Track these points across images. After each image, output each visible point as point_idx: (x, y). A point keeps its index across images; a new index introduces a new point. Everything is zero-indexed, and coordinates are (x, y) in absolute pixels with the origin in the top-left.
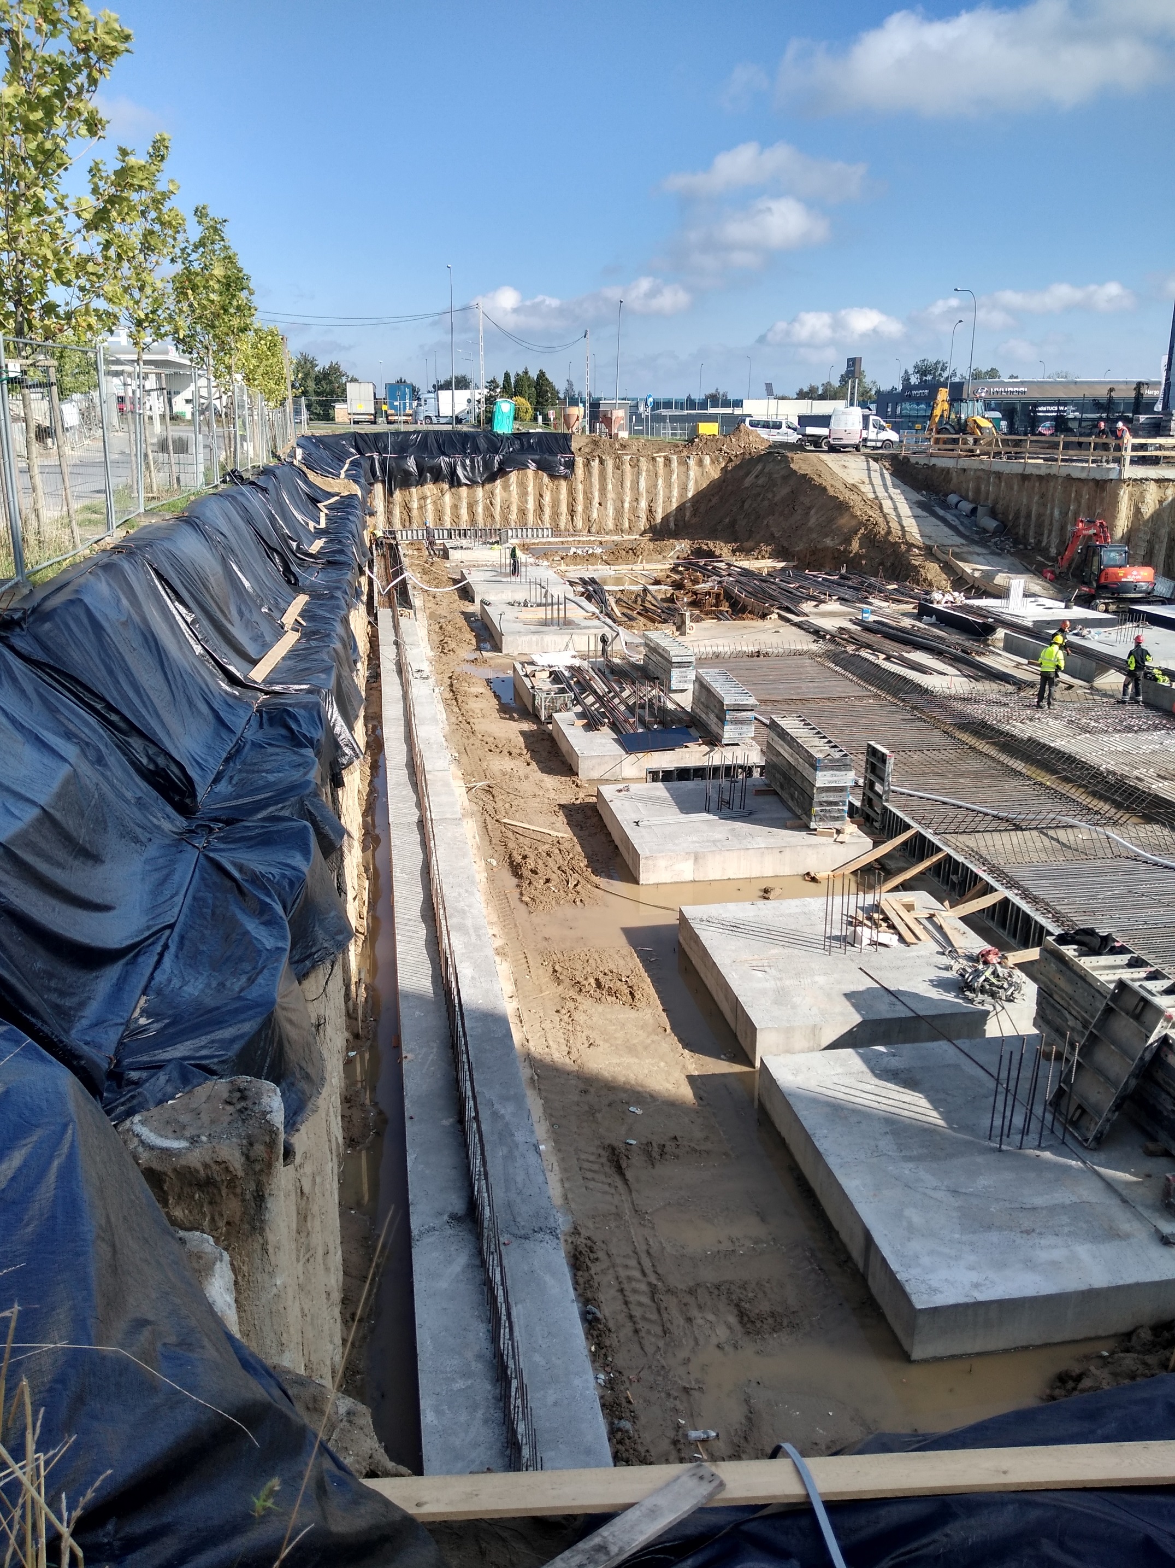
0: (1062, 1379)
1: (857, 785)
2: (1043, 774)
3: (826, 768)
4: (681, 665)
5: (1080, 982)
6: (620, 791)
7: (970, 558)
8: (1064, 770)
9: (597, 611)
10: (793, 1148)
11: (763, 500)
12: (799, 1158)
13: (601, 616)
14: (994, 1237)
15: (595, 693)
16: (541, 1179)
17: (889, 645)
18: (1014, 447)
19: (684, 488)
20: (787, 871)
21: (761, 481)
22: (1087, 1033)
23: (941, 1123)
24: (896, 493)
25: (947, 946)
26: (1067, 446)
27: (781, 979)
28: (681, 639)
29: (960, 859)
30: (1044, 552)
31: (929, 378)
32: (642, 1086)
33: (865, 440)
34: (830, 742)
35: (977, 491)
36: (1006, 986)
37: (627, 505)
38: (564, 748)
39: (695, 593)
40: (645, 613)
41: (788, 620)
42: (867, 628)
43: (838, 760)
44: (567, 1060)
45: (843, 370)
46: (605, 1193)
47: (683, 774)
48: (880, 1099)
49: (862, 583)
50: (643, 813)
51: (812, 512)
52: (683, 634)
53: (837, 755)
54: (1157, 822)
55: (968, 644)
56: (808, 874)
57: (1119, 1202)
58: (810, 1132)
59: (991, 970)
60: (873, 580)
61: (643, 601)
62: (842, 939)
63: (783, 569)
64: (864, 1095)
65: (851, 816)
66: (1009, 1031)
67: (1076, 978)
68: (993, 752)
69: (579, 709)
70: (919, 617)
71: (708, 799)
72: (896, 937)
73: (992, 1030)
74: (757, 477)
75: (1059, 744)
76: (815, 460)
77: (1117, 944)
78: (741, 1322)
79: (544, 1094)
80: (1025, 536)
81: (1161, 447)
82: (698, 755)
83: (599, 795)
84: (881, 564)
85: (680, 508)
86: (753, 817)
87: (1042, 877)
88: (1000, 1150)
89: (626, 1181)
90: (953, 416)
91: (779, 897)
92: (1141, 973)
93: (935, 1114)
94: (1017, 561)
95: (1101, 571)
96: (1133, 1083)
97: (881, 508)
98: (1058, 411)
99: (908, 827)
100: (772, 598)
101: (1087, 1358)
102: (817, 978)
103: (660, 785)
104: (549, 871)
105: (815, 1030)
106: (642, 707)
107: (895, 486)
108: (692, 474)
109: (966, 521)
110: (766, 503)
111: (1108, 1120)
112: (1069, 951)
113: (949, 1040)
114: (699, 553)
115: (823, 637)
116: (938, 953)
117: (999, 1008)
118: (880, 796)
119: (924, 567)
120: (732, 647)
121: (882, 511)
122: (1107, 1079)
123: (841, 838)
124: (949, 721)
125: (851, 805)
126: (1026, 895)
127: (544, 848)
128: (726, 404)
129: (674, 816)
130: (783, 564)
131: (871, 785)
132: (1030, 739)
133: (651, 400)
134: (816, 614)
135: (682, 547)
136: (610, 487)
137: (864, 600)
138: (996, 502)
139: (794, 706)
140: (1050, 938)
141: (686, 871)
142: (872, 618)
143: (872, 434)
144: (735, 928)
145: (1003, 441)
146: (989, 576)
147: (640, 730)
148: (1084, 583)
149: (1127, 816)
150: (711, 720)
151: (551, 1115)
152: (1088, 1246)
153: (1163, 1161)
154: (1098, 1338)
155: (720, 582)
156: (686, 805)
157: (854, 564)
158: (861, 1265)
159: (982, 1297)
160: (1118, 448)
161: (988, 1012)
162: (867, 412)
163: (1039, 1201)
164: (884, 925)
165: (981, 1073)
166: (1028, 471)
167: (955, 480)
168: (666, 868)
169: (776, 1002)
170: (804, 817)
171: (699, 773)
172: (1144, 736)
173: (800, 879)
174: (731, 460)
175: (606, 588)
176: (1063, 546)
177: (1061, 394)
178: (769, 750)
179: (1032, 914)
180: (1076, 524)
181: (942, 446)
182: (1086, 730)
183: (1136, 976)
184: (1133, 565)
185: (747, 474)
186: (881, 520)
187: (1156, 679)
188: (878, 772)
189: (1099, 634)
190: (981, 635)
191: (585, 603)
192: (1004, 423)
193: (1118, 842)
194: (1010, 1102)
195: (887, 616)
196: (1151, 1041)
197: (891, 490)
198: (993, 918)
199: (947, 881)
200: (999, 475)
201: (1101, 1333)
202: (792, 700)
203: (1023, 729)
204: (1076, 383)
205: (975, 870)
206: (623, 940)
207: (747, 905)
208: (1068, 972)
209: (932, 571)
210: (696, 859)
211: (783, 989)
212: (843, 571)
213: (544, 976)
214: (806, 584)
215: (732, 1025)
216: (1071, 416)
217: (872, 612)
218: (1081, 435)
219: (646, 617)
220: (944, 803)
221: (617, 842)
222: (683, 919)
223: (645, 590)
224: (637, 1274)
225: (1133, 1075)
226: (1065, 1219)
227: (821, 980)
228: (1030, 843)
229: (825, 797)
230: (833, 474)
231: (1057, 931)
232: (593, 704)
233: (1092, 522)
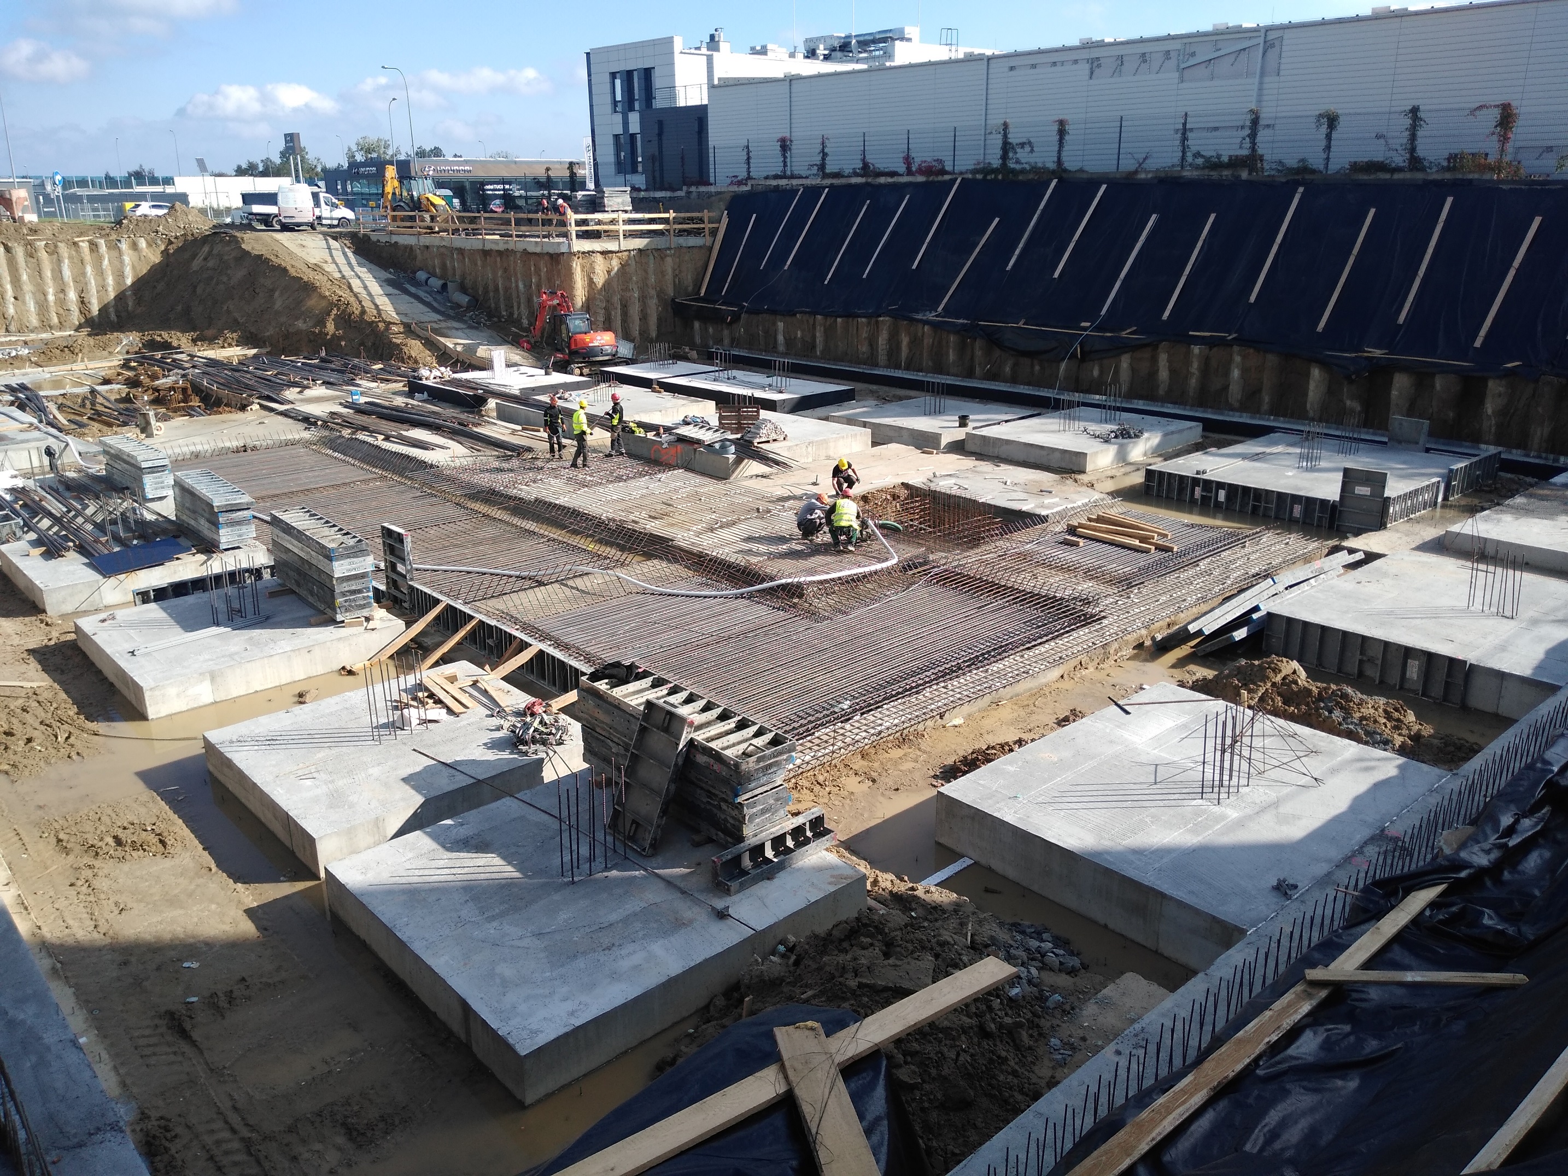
0: (660, 1067)
1: (378, 569)
2: (554, 530)
3: (342, 557)
4: (153, 470)
5: (616, 711)
6: (103, 621)
7: (450, 333)
8: (571, 523)
9: (35, 421)
10: (375, 947)
11: (217, 284)
12: (383, 955)
13: (41, 426)
14: (581, 963)
15: (50, 515)
16: (87, 1074)
17: (385, 425)
18: (470, 225)
19: (120, 275)
20: (321, 670)
21: (211, 264)
22: (629, 755)
23: (517, 875)
24: (363, 271)
25: (495, 709)
26: (519, 222)
27: (333, 781)
28: (148, 441)
29: (493, 623)
30: (517, 323)
31: (374, 155)
32: (194, 937)
33: (319, 218)
34: (341, 530)
35: (444, 266)
36: (554, 731)
37: (51, 298)
38: (21, 584)
39: (156, 390)
40: (97, 417)
41: (272, 410)
42: (359, 410)
43: (353, 547)
44: (96, 935)
45: (281, 145)
46: (173, 1063)
47: (180, 589)
48: (454, 871)
49: (346, 365)
50: (137, 639)
51: (277, 294)
52: (150, 435)
53: (352, 542)
54: (656, 557)
55: (463, 416)
56: (343, 668)
57: (679, 895)
58: (390, 926)
59: (538, 720)
60: (356, 361)
61: (93, 404)
62: (392, 726)
63: (255, 356)
64: (439, 872)
65: (378, 600)
66: (563, 772)
67: (611, 708)
68: (505, 516)
69: (32, 536)
70: (410, 394)
71: (214, 611)
72: (445, 711)
73: (549, 775)
74: (205, 259)
75: (562, 501)
76: (269, 240)
77: (640, 670)
78: (351, 1139)
79: (73, 981)
80: (497, 308)
81: (599, 222)
82: (193, 566)
83: (78, 630)
84: (362, 344)
85: (120, 297)
86: (271, 621)
87: (569, 625)
88: (573, 882)
89: (194, 1043)
90: (405, 194)
91: (316, 698)
92: (664, 690)
93: (510, 868)
94: (494, 334)
95: (570, 338)
96: (673, 787)
97: (350, 287)
98: (504, 190)
99: (437, 602)
100: (248, 387)
101: (677, 1040)
102: (371, 771)
103: (153, 606)
104: (29, 729)
105: (378, 823)
106: (114, 522)
107: (360, 264)
108: (127, 259)
109: (439, 297)
110: (222, 287)
111: (658, 826)
112: (602, 685)
113: (511, 796)
114: (152, 345)
115: (315, 424)
116: (487, 716)
117: (551, 753)
118: (405, 577)
119: (406, 345)
120: (213, 444)
121: (351, 290)
122: (652, 790)
123: (371, 625)
124: (459, 493)
125: (376, 590)
126: (558, 644)
127: (16, 704)
128: (154, 181)
129: (178, 637)
130: (254, 351)
131: (393, 567)
132: (536, 500)
133: (58, 178)
134: (302, 400)
135: (130, 340)
136: (25, 277)
137: (351, 382)
138: (463, 277)
139: (295, 499)
140: (584, 678)
141: (204, 693)
142: (363, 400)
143: (325, 211)
144: (271, 741)
145: (458, 218)
146: (471, 350)
147: (117, 549)
148: (558, 350)
149: (631, 556)
150: (203, 526)
151: (87, 1001)
152: (661, 942)
153: (708, 848)
154: (684, 1020)
155: (184, 376)
156: (189, 623)
157: (332, 345)
158: (463, 1037)
159: (578, 1023)
160: (563, 223)
161: (542, 760)
162: (315, 189)
163: (614, 917)
164: (430, 701)
165: (546, 817)
166: (487, 247)
167: (419, 257)
168: (178, 695)
169: (331, 806)
170: (328, 611)
171: (198, 585)
172: (633, 483)
173: (336, 676)
174: (170, 243)
175: (42, 393)
176: (533, 317)
177: (505, 173)
178: (275, 547)
179: (566, 660)
180: (540, 296)
181: (400, 223)
182: (584, 485)
183: (660, 694)
184: (596, 331)
185: (194, 256)
186: (352, 300)
187: (633, 432)
188: (397, 552)
189: (579, 396)
190: (474, 407)
191: (18, 413)
192: (456, 202)
193: (627, 580)
194: (574, 837)
195: (378, 397)
196: (681, 747)
197: (357, 269)
198: (532, 672)
199: (484, 646)
200: (461, 251)
201: (685, 1014)
202: (292, 493)
203: (529, 491)
204: (515, 162)
205: (508, 630)
206: (140, 786)
207: (282, 714)
208: (605, 705)
209: (415, 348)
210: (213, 679)
211: (337, 791)
212: (323, 354)
213: (47, 850)
214: (285, 369)
215: (287, 843)
216: (517, 194)
217: (362, 394)
218: (529, 212)
219: (99, 421)
220: (469, 572)
221: (112, 678)
222: (209, 746)
223: (93, 392)
224: (226, 1135)
225: (672, 781)
226: (638, 925)
227: (375, 771)
228: (554, 596)
229: (346, 587)
230: (291, 254)
231: (588, 669)
232: (50, 528)
233: (553, 293)
